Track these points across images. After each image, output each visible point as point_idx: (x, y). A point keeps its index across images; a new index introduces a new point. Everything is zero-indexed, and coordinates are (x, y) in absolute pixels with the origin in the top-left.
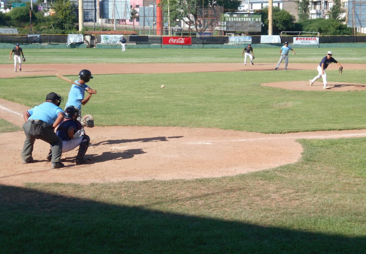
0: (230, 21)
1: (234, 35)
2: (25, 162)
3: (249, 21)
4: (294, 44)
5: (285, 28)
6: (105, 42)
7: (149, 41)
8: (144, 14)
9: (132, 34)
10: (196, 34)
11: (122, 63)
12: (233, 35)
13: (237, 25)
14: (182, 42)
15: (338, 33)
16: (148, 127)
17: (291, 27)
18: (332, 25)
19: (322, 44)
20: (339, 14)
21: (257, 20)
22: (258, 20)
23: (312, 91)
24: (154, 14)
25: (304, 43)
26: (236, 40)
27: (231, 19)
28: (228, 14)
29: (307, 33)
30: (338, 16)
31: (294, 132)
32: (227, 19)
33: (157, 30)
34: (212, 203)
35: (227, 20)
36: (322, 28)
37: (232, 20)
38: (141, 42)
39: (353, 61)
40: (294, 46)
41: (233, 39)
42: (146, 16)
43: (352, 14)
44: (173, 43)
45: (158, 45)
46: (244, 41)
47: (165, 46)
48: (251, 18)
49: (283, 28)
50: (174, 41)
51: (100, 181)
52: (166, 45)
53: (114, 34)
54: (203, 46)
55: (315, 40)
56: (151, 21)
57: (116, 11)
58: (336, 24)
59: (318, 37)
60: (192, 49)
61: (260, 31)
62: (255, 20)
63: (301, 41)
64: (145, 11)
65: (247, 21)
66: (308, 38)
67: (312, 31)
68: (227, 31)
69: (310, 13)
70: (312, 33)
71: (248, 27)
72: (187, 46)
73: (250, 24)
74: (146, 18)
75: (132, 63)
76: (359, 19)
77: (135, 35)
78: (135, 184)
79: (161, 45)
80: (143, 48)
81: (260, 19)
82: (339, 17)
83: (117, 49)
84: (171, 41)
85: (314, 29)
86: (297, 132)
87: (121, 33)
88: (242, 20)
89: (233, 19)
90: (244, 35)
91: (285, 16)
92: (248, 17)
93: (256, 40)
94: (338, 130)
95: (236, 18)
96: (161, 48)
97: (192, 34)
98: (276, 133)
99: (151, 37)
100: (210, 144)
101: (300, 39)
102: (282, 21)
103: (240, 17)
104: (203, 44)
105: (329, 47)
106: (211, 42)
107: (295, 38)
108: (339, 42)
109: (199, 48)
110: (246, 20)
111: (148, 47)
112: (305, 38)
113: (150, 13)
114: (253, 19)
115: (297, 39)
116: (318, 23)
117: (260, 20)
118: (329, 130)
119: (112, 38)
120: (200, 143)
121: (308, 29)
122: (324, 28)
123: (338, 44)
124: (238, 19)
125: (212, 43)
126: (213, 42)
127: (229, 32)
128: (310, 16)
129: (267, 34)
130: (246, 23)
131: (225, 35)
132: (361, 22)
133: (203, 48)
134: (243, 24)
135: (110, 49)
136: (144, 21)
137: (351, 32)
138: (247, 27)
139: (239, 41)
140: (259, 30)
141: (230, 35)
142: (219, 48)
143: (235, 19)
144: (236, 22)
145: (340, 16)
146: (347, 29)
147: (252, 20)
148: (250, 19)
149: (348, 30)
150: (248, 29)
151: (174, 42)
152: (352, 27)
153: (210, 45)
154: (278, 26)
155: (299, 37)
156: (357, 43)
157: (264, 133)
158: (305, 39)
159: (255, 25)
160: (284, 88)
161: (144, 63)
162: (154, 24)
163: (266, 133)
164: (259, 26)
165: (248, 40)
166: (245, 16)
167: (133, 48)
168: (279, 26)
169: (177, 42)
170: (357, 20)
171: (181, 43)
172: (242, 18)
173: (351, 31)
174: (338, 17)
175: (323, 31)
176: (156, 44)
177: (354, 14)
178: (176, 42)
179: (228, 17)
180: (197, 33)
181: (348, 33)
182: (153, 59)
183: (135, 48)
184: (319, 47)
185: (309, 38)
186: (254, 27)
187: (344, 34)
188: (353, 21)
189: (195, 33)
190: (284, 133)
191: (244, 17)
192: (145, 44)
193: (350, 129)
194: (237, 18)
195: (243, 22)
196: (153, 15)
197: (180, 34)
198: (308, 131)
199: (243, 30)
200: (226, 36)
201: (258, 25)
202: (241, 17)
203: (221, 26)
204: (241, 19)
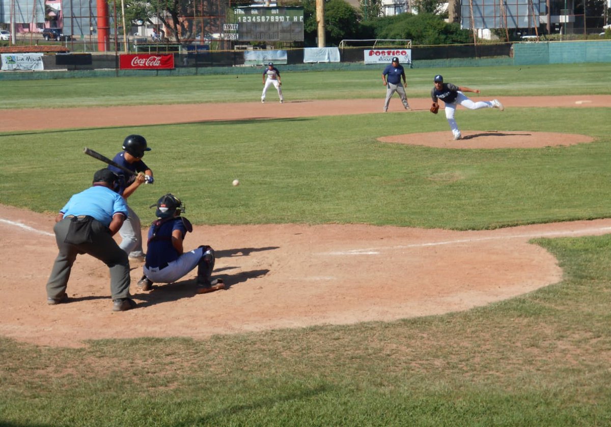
0: (244, 23)
1: (252, 48)
2: (53, 302)
3: (282, 22)
4: (365, 63)
5: (343, 33)
6: (9, 67)
7: (94, 63)
8: (72, 13)
9: (58, 52)
10: (177, 49)
11: (71, 107)
12: (250, 48)
13: (258, 29)
14: (157, 63)
15: (443, 41)
16: (229, 225)
17: (354, 32)
18: (431, 26)
19: (417, 62)
20: (437, 5)
21: (295, 19)
22: (298, 19)
23: (481, 150)
24: (91, 13)
25: (386, 60)
26: (258, 57)
27: (247, 19)
28: (240, 8)
29: (384, 41)
30: (435, 8)
31: (510, 226)
32: (239, 18)
33: (99, 43)
34: (460, 363)
35: (240, 21)
36: (414, 31)
37: (250, 21)
38: (78, 66)
39: (501, 91)
40: (365, 66)
41: (252, 56)
42: (76, 16)
43: (468, 4)
44: (139, 67)
45: (112, 71)
46: (274, 59)
47: (125, 73)
48: (285, 15)
49: (340, 34)
50: (141, 62)
51: (225, 331)
52: (127, 71)
53: (25, 53)
54: (197, 71)
55: (404, 54)
56: (86, 25)
57: (17, 8)
58: (439, 24)
59: (409, 49)
60: (176, 76)
61: (303, 40)
62: (291, 19)
63: (379, 57)
64: (74, 6)
65: (277, 21)
66: (391, 52)
67: (393, 37)
68: (241, 40)
69: (382, 5)
70: (393, 42)
71: (280, 34)
72: (167, 71)
73: (283, 27)
74: (76, 20)
75: (89, 106)
76: (481, 14)
77: (64, 52)
78: (296, 334)
79: (117, 72)
80: (82, 77)
81: (301, 17)
82: (438, 11)
83: (32, 80)
84: (135, 63)
85: (398, 35)
86: (515, 226)
87: (38, 50)
88: (267, 21)
89: (252, 19)
90: (272, 48)
91: (342, 11)
92: (279, 15)
93: (296, 57)
94: (587, 220)
95: (256, 16)
96: (118, 76)
97: (171, 49)
98: (478, 230)
99: (97, 56)
100: (376, 253)
101: (376, 54)
102: (337, 20)
103: (263, 15)
104: (196, 66)
105: (430, 66)
106: (210, 63)
107: (367, 52)
108: (447, 58)
109: (189, 74)
110: (275, 19)
111: (91, 75)
112: (386, 51)
113: (83, 10)
114: (288, 17)
115: (371, 54)
116: (404, 22)
117: (301, 19)
118: (570, 220)
119: (23, 59)
120: (354, 252)
121: (387, 35)
122: (417, 31)
123: (447, 61)
124: (261, 18)
125: (212, 65)
126: (214, 63)
127: (243, 43)
128: (383, 9)
129: (316, 45)
130: (276, 27)
131: (234, 49)
132: (486, 20)
133: (196, 74)
134: (269, 28)
135: (19, 80)
136: (72, 26)
137: (466, 38)
138: (278, 32)
139: (264, 60)
140: (301, 38)
141: (246, 48)
142: (227, 74)
143: (254, 17)
144: (256, 24)
145: (438, 8)
146: (458, 32)
147: (286, 19)
148: (282, 18)
149: (461, 35)
150: (280, 36)
151: (141, 65)
152: (468, 29)
153: (209, 68)
154: (330, 30)
155: (375, 49)
156: (482, 58)
157: (457, 229)
158: (386, 54)
159: (292, 29)
160: (426, 144)
161: (111, 105)
162: (91, 31)
163: (461, 230)
164: (300, 32)
165: (280, 56)
166: (272, 13)
167: (63, 78)
168: (332, 30)
169: (147, 65)
170: (478, 15)
171: (156, 67)
172: (267, 17)
173: (466, 36)
174: (435, 11)
175: (414, 37)
176: (106, 69)
177: (472, 5)
178: (145, 64)
179: (242, 16)
180: (180, 46)
181: (461, 40)
182: (121, 98)
183: (68, 78)
184: (411, 67)
185: (392, 50)
186: (290, 32)
187: (454, 41)
188: (470, 17)
189: (176, 46)
190: (494, 229)
191: (271, 15)
192: (87, 69)
193: (606, 217)
194: (258, 17)
195: (270, 24)
196: (88, 15)
197: (146, 50)
198: (534, 223)
199: (270, 38)
200: (236, 50)
201: (297, 30)
202: (265, 15)
203: (229, 32)
204: (266, 19)
